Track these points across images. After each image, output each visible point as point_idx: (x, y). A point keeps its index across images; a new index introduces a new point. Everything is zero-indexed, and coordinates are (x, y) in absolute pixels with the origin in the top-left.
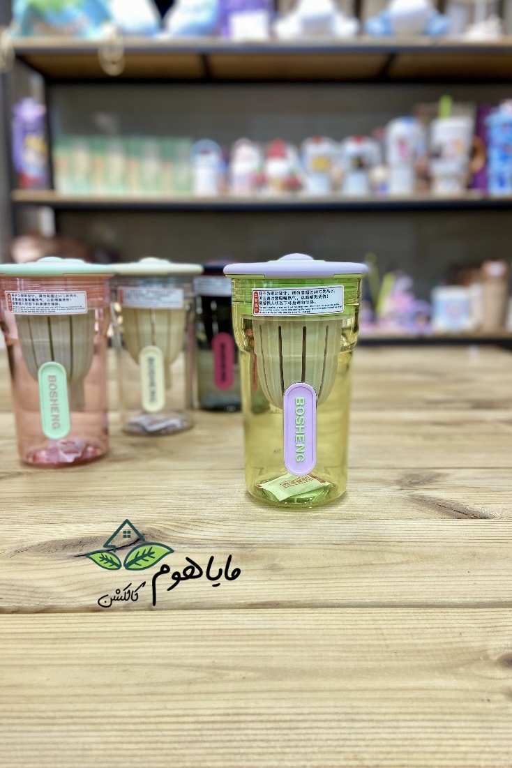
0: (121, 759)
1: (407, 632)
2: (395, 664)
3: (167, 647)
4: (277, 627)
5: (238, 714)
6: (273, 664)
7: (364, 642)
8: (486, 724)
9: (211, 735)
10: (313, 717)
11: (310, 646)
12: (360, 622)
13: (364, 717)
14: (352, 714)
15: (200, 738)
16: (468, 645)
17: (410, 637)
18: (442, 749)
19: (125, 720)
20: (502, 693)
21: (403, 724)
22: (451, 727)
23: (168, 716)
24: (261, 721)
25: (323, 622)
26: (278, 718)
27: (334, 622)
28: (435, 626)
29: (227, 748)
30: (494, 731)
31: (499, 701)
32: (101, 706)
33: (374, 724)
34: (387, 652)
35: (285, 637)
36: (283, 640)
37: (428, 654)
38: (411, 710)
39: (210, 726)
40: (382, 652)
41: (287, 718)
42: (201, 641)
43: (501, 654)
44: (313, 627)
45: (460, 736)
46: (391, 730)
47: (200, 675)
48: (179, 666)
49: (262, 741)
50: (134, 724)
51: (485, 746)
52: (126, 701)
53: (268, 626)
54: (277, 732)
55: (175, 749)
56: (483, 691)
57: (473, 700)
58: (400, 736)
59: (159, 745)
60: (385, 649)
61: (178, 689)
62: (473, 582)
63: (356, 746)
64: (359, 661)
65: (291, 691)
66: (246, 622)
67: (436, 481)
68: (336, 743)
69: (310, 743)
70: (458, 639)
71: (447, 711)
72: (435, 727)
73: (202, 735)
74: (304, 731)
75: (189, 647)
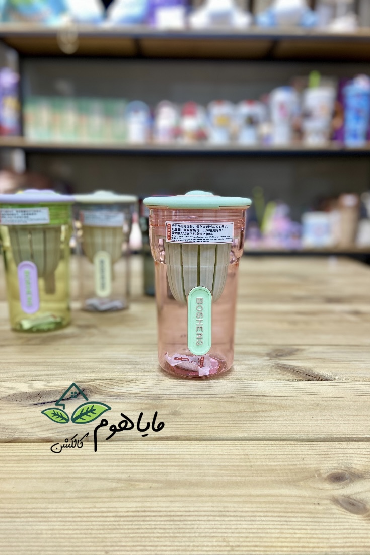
0: (62, 540)
1: (265, 457)
2: (256, 478)
3: (97, 466)
4: (176, 453)
5: (145, 511)
6: (171, 478)
7: (235, 464)
8: (315, 520)
9: (125, 525)
10: (196, 513)
11: (197, 466)
12: (234, 451)
13: (232, 514)
14: (224, 511)
15: (118, 527)
16: (307, 467)
17: (268, 461)
18: (284, 535)
19: (67, 515)
20: (328, 499)
21: (258, 519)
22: (291, 521)
23: (96, 512)
24: (160, 516)
25: (208, 451)
26: (172, 514)
27: (215, 451)
28: (285, 453)
29: (136, 533)
30: (321, 524)
31: (326, 504)
32: (50, 506)
33: (238, 519)
34: (251, 470)
35: (181, 460)
36: (179, 462)
37: (279, 472)
38: (264, 510)
39: (125, 519)
40: (248, 470)
41: (179, 514)
42: (122, 462)
43: (330, 473)
44: (200, 453)
45: (297, 527)
46: (249, 523)
47: (119, 485)
48: (104, 479)
49: (160, 529)
50: (73, 517)
51: (313, 534)
52: (68, 502)
53: (168, 453)
54: (171, 523)
55: (101, 534)
56: (315, 498)
57: (308, 503)
58: (256, 526)
59: (90, 531)
60: (250, 469)
61: (104, 494)
62: (314, 424)
63: (225, 533)
64: (231, 476)
65: (183, 496)
66: (154, 450)
67: (295, 354)
68: (211, 531)
69: (193, 531)
70: (301, 463)
71: (290, 510)
72: (280, 521)
73: (119, 525)
74: (189, 523)
75: (113, 466)
